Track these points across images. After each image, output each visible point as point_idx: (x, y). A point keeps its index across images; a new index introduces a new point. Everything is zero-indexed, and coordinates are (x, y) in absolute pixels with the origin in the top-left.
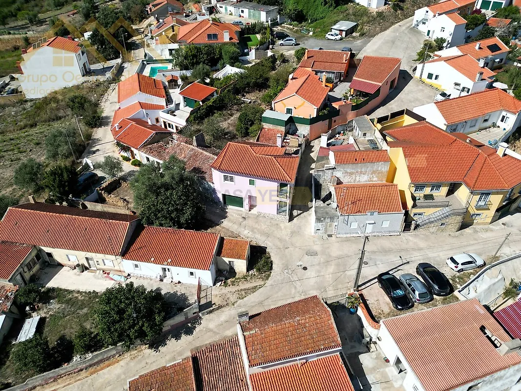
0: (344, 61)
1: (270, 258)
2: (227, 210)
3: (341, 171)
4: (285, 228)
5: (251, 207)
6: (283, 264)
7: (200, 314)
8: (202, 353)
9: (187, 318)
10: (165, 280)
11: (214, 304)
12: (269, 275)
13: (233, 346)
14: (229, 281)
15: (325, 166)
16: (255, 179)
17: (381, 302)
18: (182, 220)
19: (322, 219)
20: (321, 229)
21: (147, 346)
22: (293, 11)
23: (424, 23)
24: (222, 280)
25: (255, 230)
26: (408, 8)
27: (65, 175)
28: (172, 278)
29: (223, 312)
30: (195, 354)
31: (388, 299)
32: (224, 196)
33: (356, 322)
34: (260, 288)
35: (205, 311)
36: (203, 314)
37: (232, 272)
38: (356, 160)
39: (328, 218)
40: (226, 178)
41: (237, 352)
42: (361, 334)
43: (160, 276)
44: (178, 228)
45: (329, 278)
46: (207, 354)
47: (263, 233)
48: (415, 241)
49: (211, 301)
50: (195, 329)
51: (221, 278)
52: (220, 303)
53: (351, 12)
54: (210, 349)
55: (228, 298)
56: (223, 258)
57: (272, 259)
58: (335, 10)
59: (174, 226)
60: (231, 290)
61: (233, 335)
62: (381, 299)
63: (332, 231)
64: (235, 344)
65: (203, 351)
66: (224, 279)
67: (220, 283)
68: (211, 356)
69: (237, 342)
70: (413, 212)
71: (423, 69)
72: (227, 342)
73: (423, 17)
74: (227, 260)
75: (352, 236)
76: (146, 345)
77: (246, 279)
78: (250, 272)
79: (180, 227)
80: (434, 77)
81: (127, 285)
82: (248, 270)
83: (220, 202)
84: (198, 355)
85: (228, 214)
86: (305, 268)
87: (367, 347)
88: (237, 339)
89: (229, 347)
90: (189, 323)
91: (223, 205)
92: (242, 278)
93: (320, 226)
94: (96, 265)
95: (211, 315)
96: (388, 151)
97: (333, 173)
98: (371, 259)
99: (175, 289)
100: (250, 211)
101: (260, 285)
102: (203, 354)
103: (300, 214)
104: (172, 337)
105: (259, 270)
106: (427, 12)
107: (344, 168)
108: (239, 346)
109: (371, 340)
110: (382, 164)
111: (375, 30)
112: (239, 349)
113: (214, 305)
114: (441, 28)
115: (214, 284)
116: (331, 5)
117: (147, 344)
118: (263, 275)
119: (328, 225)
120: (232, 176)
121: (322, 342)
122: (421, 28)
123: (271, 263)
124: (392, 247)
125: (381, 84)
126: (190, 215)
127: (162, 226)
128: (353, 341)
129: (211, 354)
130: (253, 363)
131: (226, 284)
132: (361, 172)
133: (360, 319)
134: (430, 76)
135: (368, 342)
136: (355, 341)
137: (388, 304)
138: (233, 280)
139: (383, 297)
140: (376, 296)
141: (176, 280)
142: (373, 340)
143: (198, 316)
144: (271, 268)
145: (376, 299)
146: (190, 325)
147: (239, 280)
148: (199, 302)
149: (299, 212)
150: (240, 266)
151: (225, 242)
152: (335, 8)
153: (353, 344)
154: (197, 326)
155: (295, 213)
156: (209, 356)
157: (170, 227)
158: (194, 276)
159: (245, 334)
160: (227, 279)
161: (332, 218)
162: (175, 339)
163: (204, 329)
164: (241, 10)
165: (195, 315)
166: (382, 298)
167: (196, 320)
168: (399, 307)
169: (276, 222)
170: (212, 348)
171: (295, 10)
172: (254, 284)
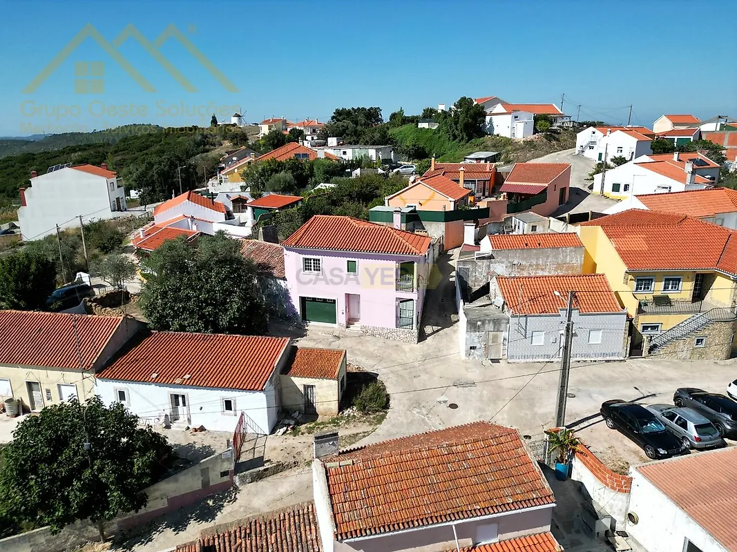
0: (488, 170)
1: (384, 389)
2: (306, 328)
3: (503, 262)
4: (412, 350)
5: (350, 321)
6: (410, 399)
7: (237, 479)
8: (226, 539)
9: (206, 484)
10: (174, 426)
11: (269, 461)
12: (383, 417)
13: (302, 525)
14: (303, 427)
15: (476, 252)
16: (356, 260)
17: (620, 451)
18: (224, 321)
19: (479, 323)
20: (478, 346)
21: (108, 544)
22: (411, 147)
23: (591, 148)
24: (289, 425)
25: (357, 352)
26: (565, 140)
27: (33, 267)
28: (189, 420)
29: (286, 477)
30: (211, 542)
31: (632, 445)
32: (303, 300)
33: (573, 494)
34: (364, 436)
35: (247, 472)
36: (243, 482)
37: (309, 413)
38: (527, 245)
39: (489, 322)
40: (307, 265)
41: (309, 537)
42: (589, 511)
43: (166, 415)
44: (213, 332)
45: (503, 419)
46: (239, 541)
47: (370, 356)
48: (656, 368)
49: (263, 457)
50: (220, 510)
51: (287, 422)
52: (280, 459)
53: (489, 143)
54: (248, 531)
55: (299, 453)
56: (292, 378)
57: (389, 391)
58: (468, 144)
59: (206, 328)
60: (306, 441)
61: (303, 503)
62: (616, 444)
63: (498, 352)
64: (307, 521)
65: (230, 536)
66: (292, 422)
67: (285, 428)
68: (248, 546)
69: (311, 517)
70: (640, 322)
71: (603, 180)
72: (287, 517)
73: (589, 140)
74: (299, 382)
75: (536, 360)
76: (106, 541)
77: (337, 423)
78: (346, 412)
79: (217, 330)
80: (622, 188)
81: (89, 401)
82: (341, 409)
83: (295, 314)
84: (216, 543)
85: (308, 333)
86: (454, 406)
87: (608, 543)
88: (310, 510)
89: (293, 527)
90: (210, 498)
91: (300, 319)
92: (329, 423)
93: (476, 340)
94: (45, 399)
95: (261, 483)
96: (579, 234)
97: (489, 267)
98: (579, 390)
99: (192, 439)
100: (347, 327)
101: (364, 433)
102: (230, 542)
103: (438, 331)
104: (168, 526)
105: (363, 408)
106: (594, 133)
107: (507, 258)
108: (316, 524)
109: (613, 528)
110: (571, 251)
111: (525, 156)
112: (313, 531)
113: (268, 463)
114: (617, 149)
115: (273, 431)
116: (462, 139)
117: (109, 540)
118: (371, 417)
119: (491, 337)
120: (317, 257)
121: (508, 491)
122: (588, 153)
123: (388, 397)
124: (616, 375)
125: (546, 185)
126: (237, 311)
127: (185, 331)
128: (573, 530)
129: (248, 542)
130: (344, 529)
131: (295, 432)
132: (537, 265)
133: (580, 487)
134: (616, 188)
135: (607, 532)
136: (578, 532)
137: (636, 453)
138: (311, 426)
139: (621, 441)
140: (606, 441)
141: (196, 424)
142: (619, 527)
143: (232, 483)
144: (386, 406)
145: (607, 445)
146: (211, 503)
147: (322, 426)
148: (238, 458)
149: (436, 328)
150: (326, 394)
151: (298, 354)
152: (467, 142)
153: (575, 536)
154: (225, 504)
155: (428, 329)
156: (243, 545)
157: (199, 331)
158: (232, 412)
159: (328, 465)
160: (298, 423)
161: (497, 322)
162: (174, 530)
163: (242, 509)
164: (342, 151)
165: (226, 478)
166: (619, 443)
167: (226, 492)
168: (662, 452)
169: (395, 343)
170: (253, 528)
171: (415, 146)
172: (355, 431)
